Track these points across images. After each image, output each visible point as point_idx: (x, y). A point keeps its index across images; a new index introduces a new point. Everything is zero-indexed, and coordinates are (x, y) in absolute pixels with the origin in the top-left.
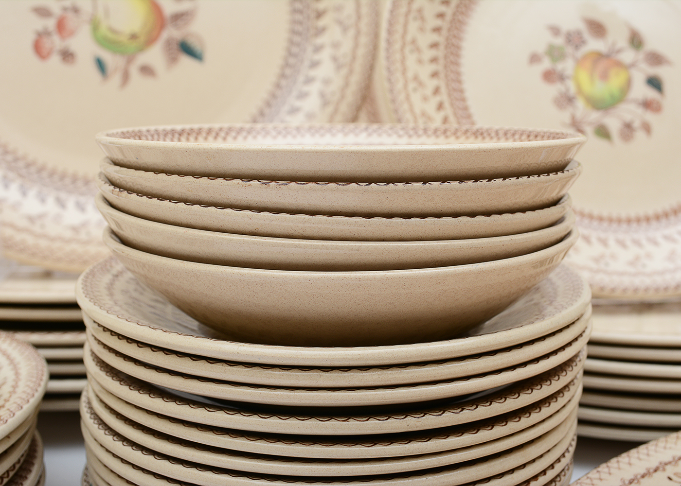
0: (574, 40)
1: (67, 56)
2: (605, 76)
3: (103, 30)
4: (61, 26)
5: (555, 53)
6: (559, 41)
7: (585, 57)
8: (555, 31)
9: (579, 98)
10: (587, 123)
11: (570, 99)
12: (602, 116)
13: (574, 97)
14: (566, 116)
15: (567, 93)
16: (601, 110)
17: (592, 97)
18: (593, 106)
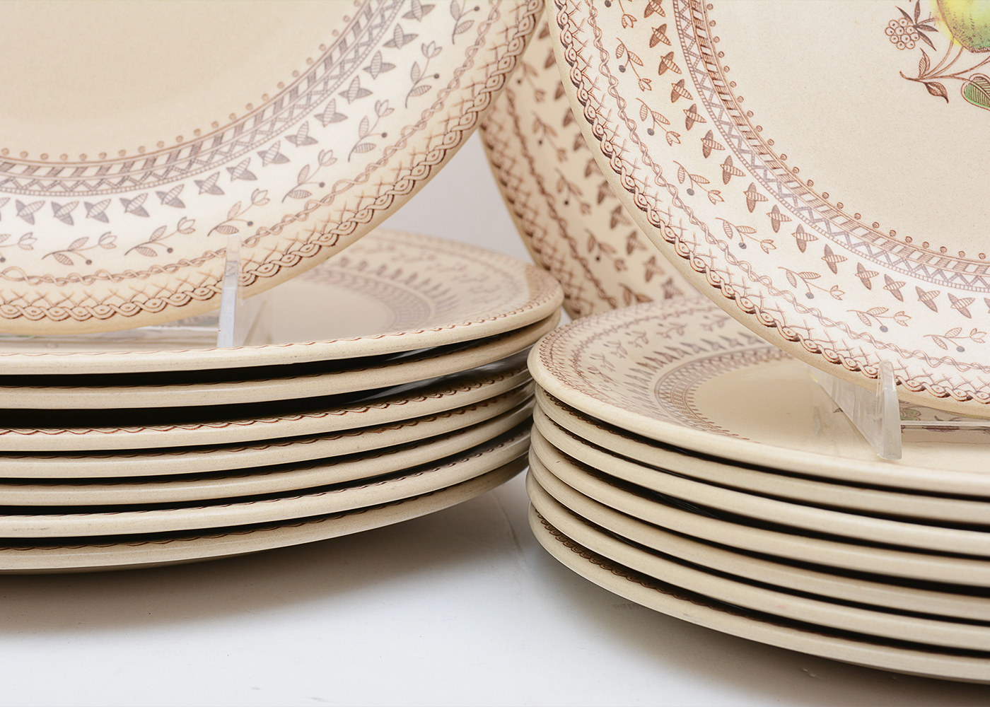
9: (941, 26)
10: (953, 76)
11: (922, 29)
12: (984, 63)
13: (931, 24)
14: (910, 61)
15: (917, 15)
16: (982, 50)
17: (968, 23)
18: (968, 43)
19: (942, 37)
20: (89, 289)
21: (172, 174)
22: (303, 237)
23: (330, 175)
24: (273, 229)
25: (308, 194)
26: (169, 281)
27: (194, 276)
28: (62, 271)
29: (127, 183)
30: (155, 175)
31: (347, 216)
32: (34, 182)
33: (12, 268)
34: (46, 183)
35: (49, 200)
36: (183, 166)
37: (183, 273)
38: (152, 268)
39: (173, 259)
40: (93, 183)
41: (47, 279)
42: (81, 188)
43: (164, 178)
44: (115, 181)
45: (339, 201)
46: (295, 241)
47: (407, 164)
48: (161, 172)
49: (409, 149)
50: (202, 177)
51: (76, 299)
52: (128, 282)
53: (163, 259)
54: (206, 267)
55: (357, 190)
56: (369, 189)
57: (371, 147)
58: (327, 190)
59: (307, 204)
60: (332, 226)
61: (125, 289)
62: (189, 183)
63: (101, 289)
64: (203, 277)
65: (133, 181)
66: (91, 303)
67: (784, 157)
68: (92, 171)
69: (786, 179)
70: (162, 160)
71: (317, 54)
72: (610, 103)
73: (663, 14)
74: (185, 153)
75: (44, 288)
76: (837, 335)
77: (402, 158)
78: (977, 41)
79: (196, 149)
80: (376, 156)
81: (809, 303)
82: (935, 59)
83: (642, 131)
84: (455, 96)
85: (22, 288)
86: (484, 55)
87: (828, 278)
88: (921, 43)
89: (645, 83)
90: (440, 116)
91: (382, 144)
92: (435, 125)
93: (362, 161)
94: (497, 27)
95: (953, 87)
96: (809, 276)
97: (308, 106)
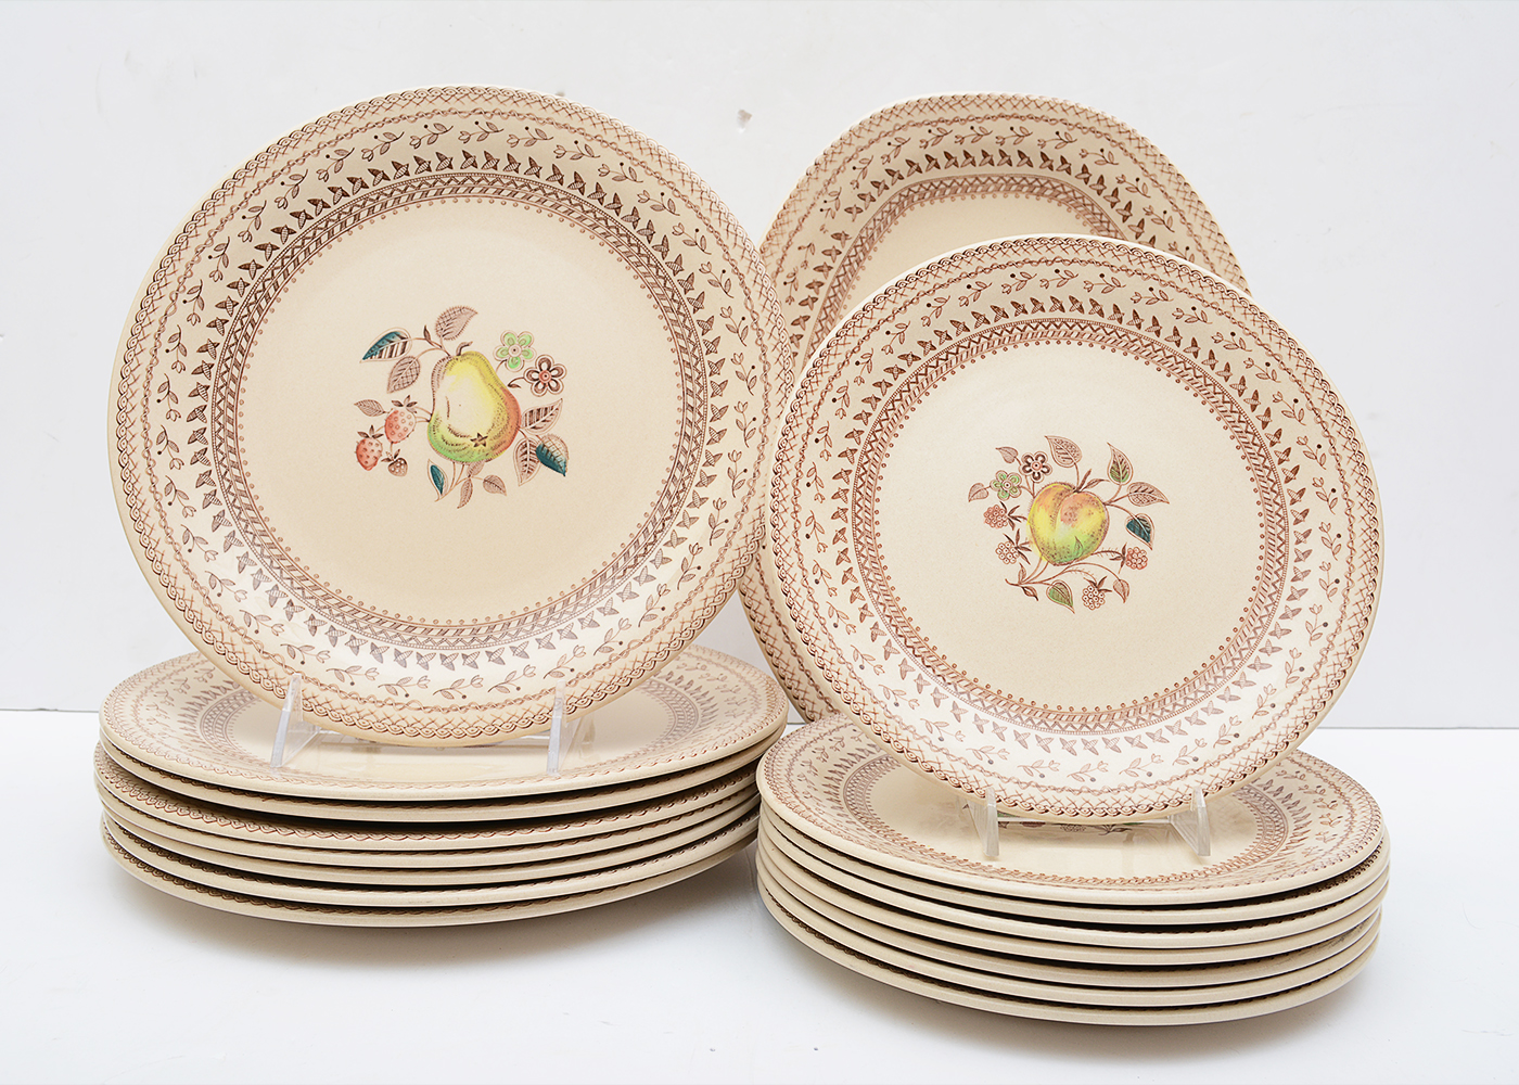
0: (1034, 466)
1: (397, 463)
2: (1071, 518)
3: (443, 430)
4: (390, 425)
5: (1005, 485)
6: (1014, 468)
7: (1047, 490)
8: (1009, 454)
9: (1033, 547)
10: (1041, 582)
11: (1021, 549)
12: (1062, 573)
13: (1026, 546)
14: (1012, 571)
15: (1017, 540)
16: (1061, 564)
17: (1052, 545)
18: (1052, 559)
19: (1034, 555)
20: (464, 716)
21: (521, 634)
22: (608, 680)
23: (626, 636)
24: (588, 674)
25: (612, 650)
26: (518, 710)
27: (534, 706)
28: (446, 703)
29: (491, 640)
30: (510, 635)
31: (638, 665)
32: (429, 639)
33: (413, 701)
34: (437, 641)
35: (438, 652)
36: (528, 628)
37: (527, 704)
38: (506, 701)
39: (520, 695)
40: (468, 640)
41: (436, 709)
42: (460, 644)
43: (515, 637)
44: (483, 639)
45: (632, 655)
46: (602, 682)
47: (678, 630)
48: (513, 633)
49: (680, 619)
50: (541, 636)
51: (456, 723)
52: (490, 711)
53: (514, 695)
54: (541, 701)
55: (644, 647)
56: (652, 646)
57: (654, 617)
58: (624, 647)
59: (611, 657)
60: (627, 672)
61: (488, 716)
62: (532, 640)
63: (472, 716)
64: (540, 708)
65: (495, 639)
66: (465, 725)
67: (926, 639)
68: (467, 632)
69: (928, 655)
70: (514, 624)
71: (619, 551)
72: (809, 606)
73: (846, 541)
74: (530, 619)
75: (434, 715)
76: (959, 766)
77: (675, 625)
78: (1057, 557)
79: (537, 616)
80: (657, 623)
81: (940, 745)
82: (1029, 570)
83: (829, 626)
84: (711, 582)
85: (420, 715)
86: (731, 554)
87: (954, 725)
88: (1020, 559)
89: (832, 591)
90: (702, 595)
91: (662, 614)
92: (697, 602)
93: (648, 626)
94: (740, 534)
95: (1041, 590)
96: (940, 725)
97: (612, 587)
